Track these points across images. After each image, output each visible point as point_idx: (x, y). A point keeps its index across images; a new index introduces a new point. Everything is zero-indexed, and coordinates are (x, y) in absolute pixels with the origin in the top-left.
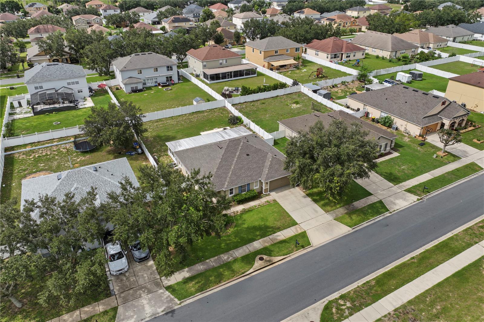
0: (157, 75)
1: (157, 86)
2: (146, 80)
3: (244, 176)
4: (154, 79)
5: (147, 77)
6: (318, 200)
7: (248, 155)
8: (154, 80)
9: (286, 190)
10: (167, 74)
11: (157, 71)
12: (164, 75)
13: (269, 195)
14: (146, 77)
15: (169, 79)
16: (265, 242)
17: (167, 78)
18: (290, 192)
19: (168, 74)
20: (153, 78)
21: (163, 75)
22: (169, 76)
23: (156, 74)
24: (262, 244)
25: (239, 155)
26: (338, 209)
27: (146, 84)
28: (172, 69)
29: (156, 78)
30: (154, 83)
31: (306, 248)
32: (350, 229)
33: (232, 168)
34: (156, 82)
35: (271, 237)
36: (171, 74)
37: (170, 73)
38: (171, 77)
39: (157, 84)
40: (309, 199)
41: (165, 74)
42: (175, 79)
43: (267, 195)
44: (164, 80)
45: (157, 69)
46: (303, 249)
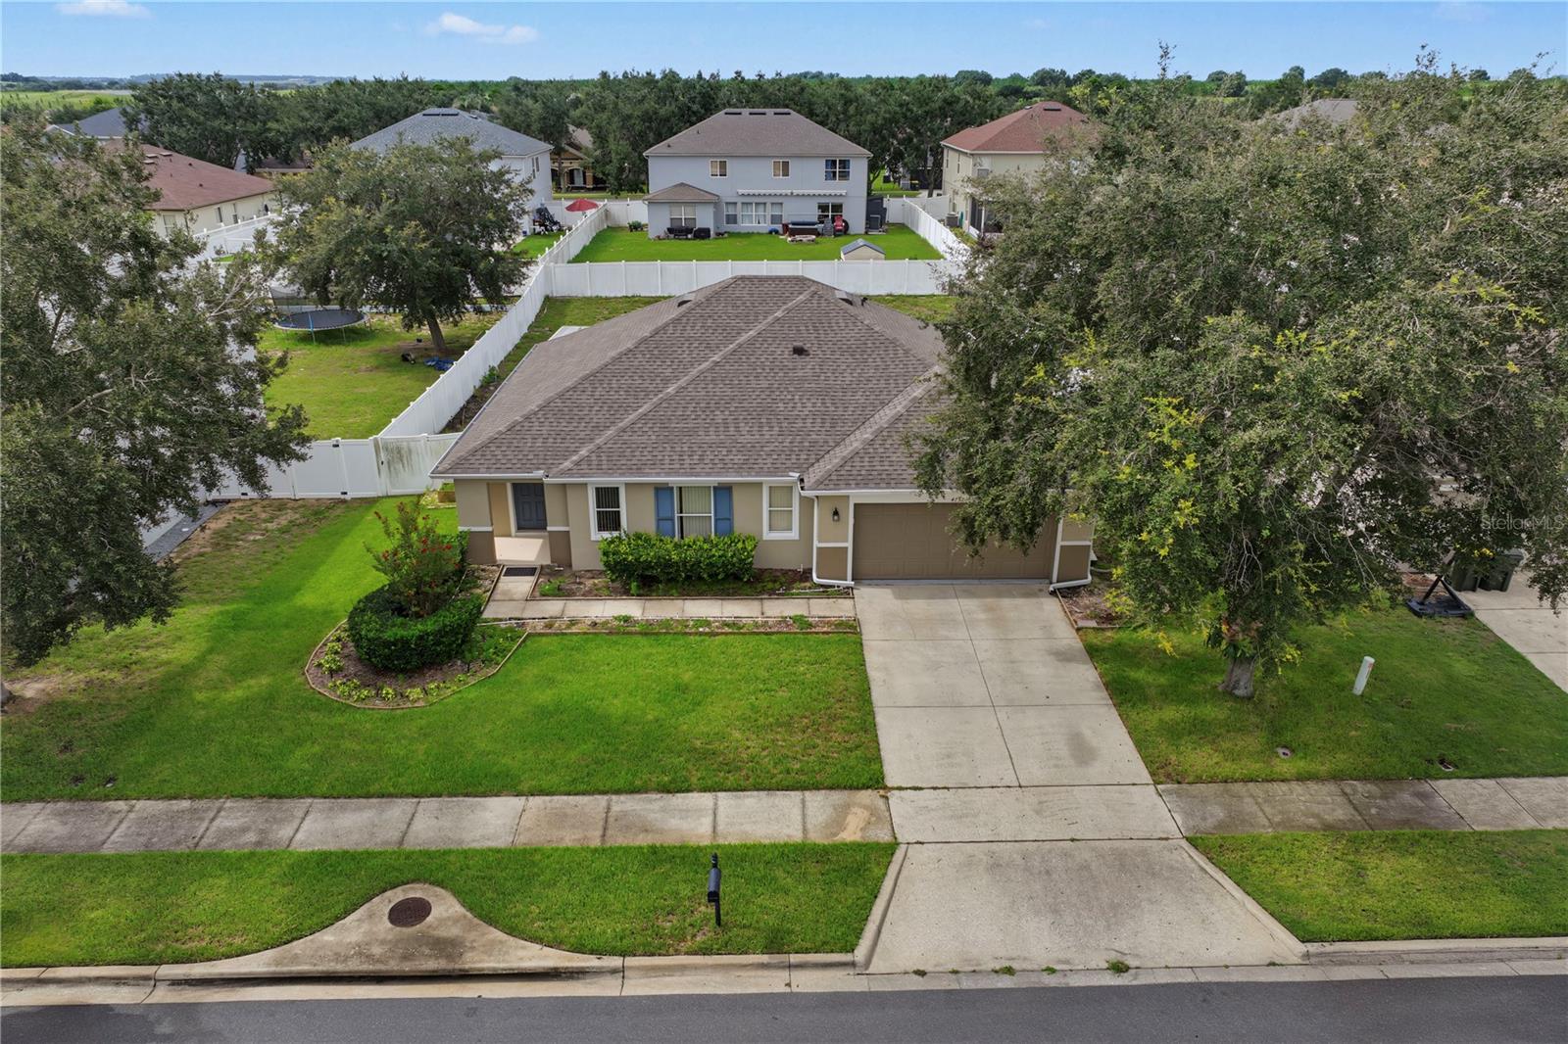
0: (784, 192)
1: (777, 232)
2: (739, 205)
4: (769, 206)
5: (746, 192)
6: (1152, 692)
7: (799, 351)
8: (770, 211)
9: (971, 595)
10: (822, 192)
11: (786, 174)
12: (811, 192)
14: (741, 191)
15: (831, 211)
16: (560, 818)
17: (823, 208)
18: (989, 609)
19: (828, 192)
20: (768, 201)
21: (806, 192)
22: (830, 201)
23: (780, 186)
27: (739, 219)
28: (845, 175)
29: (778, 201)
30: (769, 218)
31: (794, 958)
34: (775, 219)
35: (625, 803)
36: (838, 192)
37: (836, 188)
38: (838, 208)
39: (779, 227)
41: (817, 192)
42: (855, 214)
43: (826, 592)
44: (811, 213)
45: (786, 165)
46: (765, 958)
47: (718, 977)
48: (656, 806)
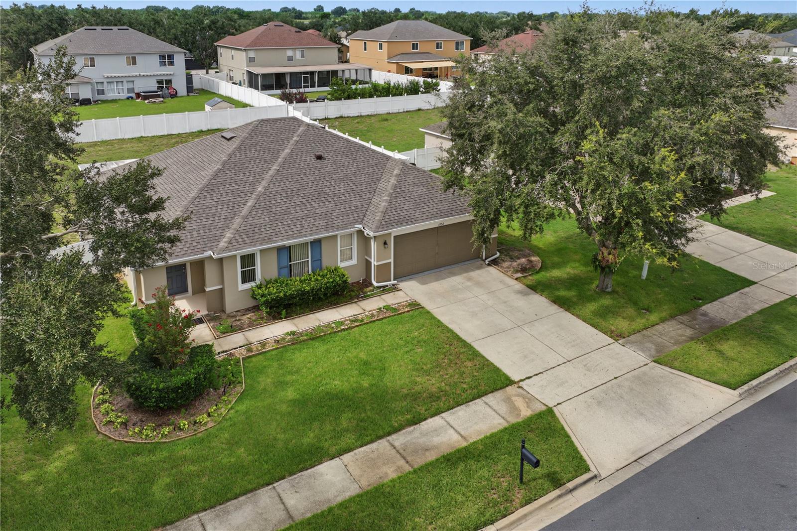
0: (134, 74)
1: (132, 98)
2: (105, 84)
3: (300, 214)
4: (125, 83)
5: (109, 75)
6: (575, 299)
7: (319, 158)
8: (126, 86)
10: (159, 73)
11: (134, 63)
12: (152, 73)
13: (394, 288)
14: (106, 75)
15: (165, 84)
16: (372, 463)
17: (160, 82)
19: (162, 73)
20: (125, 80)
21: (149, 74)
22: (164, 78)
23: (132, 71)
24: (356, 472)
25: (290, 155)
26: (657, 327)
27: (106, 91)
28: (171, 63)
29: (131, 80)
30: (126, 91)
31: (570, 485)
32: (730, 395)
33: (259, 189)
34: (130, 90)
35: (398, 439)
36: (169, 73)
37: (167, 70)
38: (169, 82)
39: (133, 95)
40: (540, 301)
41: (155, 73)
42: (180, 85)
43: (385, 290)
44: (153, 86)
45: (134, 59)
46: (557, 492)
47: (543, 513)
48: (416, 434)
